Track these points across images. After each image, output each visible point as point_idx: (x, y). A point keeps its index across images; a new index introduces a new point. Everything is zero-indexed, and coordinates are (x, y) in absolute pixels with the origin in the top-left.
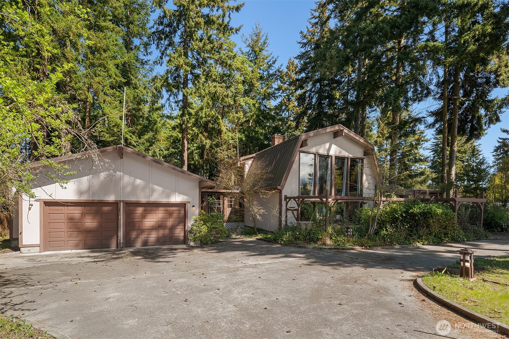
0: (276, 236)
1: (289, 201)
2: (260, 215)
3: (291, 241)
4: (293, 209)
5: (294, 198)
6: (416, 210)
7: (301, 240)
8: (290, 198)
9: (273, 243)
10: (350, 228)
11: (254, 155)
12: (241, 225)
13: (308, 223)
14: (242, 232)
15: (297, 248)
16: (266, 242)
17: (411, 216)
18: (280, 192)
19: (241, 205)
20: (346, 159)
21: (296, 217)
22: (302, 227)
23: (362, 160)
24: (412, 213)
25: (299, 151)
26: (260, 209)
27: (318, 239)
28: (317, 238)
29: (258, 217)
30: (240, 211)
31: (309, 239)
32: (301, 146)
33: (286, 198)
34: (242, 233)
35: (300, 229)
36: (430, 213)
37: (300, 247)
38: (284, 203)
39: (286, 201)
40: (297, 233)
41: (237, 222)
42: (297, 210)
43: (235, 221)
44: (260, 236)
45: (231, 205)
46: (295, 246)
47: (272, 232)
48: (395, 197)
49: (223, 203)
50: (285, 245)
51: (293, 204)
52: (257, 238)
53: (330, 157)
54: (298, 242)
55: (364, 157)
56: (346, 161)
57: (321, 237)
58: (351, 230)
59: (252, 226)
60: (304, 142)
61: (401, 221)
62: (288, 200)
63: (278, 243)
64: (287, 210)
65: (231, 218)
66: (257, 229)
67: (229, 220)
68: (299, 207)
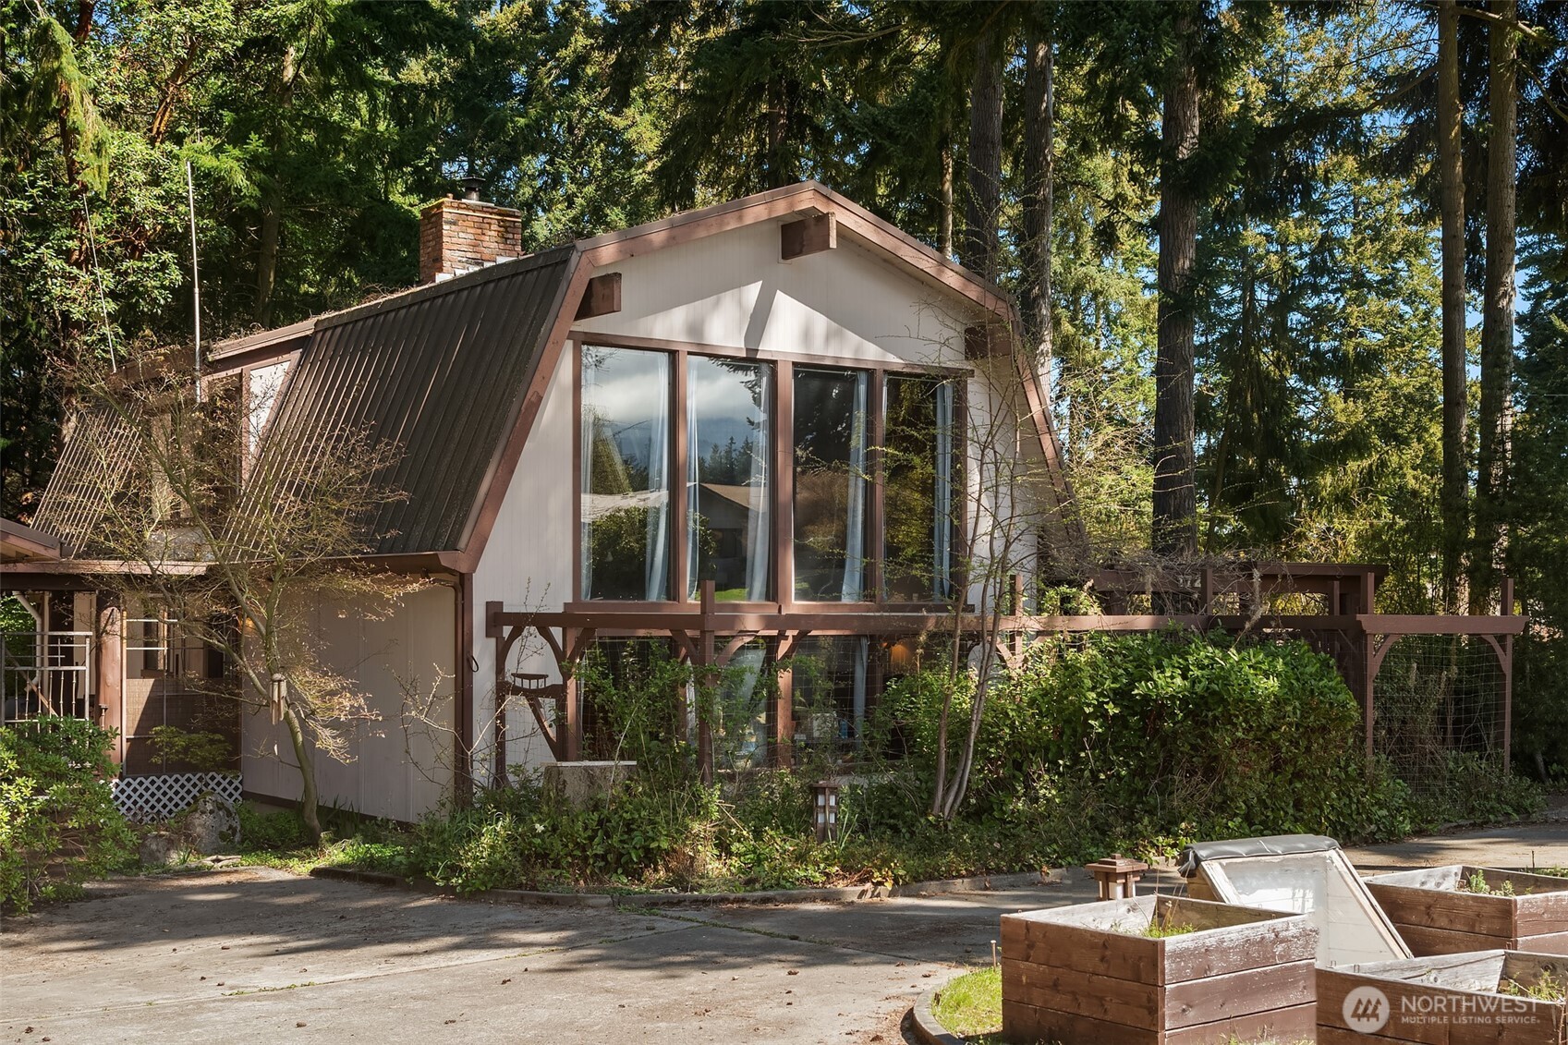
0: (426, 850)
1: (514, 636)
2: (334, 724)
3: (503, 872)
4: (534, 684)
5: (542, 622)
6: (1168, 682)
7: (557, 865)
8: (520, 622)
9: (407, 890)
10: (822, 790)
11: (305, 327)
12: (221, 788)
13: (603, 769)
14: (222, 836)
15: (533, 906)
16: (370, 888)
17: (1144, 716)
18: (462, 584)
19: (216, 664)
20: (863, 377)
21: (552, 733)
22: (569, 793)
23: (959, 378)
24: (1146, 698)
25: (572, 335)
26: (333, 693)
27: (650, 857)
28: (647, 850)
29: (328, 740)
30: (210, 700)
31: (603, 857)
32: (585, 311)
33: (496, 616)
34: (227, 843)
35: (561, 801)
36: (1222, 701)
37: (549, 901)
38: (483, 650)
39: (499, 638)
40: (540, 828)
41: (194, 770)
42: (558, 692)
43: (183, 767)
44: (336, 854)
45: (149, 659)
46: (522, 899)
47: (405, 826)
48: (1096, 608)
49: (98, 649)
50: (471, 894)
51: (534, 656)
52: (321, 863)
53: (765, 368)
54: (543, 875)
55: (968, 366)
56: (862, 388)
57: (665, 845)
58: (832, 802)
59: (293, 792)
60: (597, 288)
61: (1100, 742)
62: (507, 630)
63: (430, 889)
64: (503, 689)
65: (154, 749)
66: (322, 811)
67: (141, 759)
68: (566, 676)
